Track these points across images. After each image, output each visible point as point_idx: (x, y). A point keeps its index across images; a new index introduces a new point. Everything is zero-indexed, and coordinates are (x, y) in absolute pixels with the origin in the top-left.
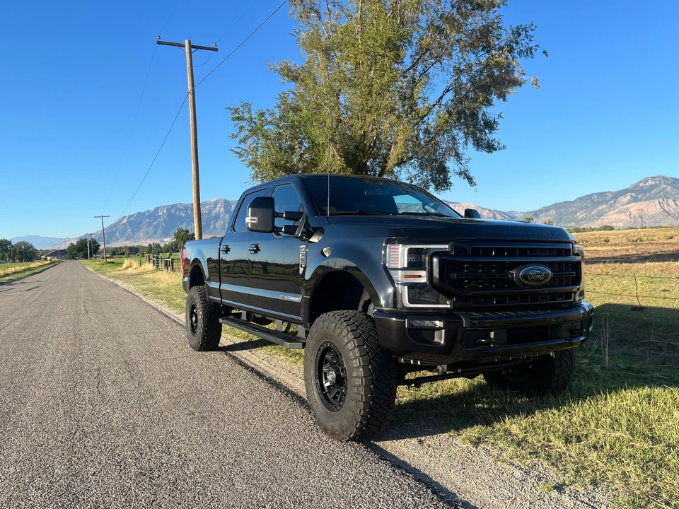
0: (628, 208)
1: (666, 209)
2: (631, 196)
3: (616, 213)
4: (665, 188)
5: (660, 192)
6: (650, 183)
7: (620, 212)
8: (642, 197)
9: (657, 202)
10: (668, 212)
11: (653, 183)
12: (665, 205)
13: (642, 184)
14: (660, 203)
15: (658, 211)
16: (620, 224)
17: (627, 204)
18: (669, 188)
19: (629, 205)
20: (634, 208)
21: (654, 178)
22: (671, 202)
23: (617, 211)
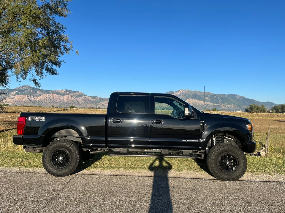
0: (14, 97)
1: (30, 99)
2: (16, 92)
3: (9, 99)
4: (30, 91)
5: (28, 92)
6: (24, 88)
7: (11, 99)
8: (21, 93)
9: (26, 96)
10: (30, 100)
11: (25, 88)
12: (30, 98)
13: (21, 88)
14: (27, 96)
15: (27, 100)
16: (10, 103)
17: (14, 95)
18: (31, 91)
19: (15, 96)
20: (17, 98)
21: (26, 86)
22: (32, 97)
23: (9, 98)
